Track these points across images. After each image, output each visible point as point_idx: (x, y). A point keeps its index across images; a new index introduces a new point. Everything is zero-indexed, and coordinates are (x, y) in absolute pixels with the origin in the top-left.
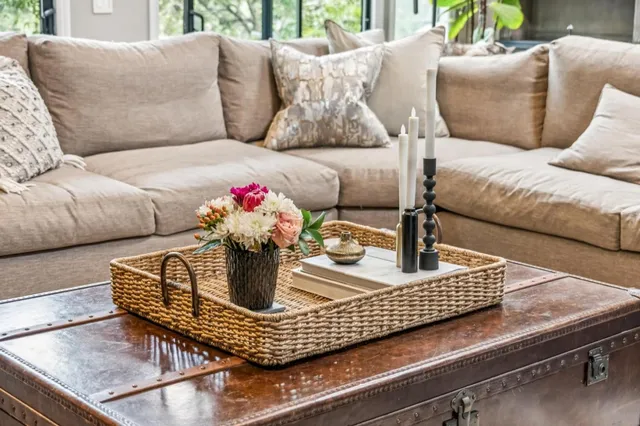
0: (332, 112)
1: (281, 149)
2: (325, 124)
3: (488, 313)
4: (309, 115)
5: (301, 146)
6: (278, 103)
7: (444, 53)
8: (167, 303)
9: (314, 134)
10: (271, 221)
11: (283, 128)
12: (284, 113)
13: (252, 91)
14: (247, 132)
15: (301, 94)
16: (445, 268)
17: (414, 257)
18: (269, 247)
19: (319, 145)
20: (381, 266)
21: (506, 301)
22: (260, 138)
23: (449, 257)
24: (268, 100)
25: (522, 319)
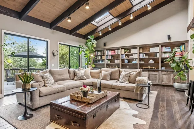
0: (81, 76)
1: (76, 80)
2: (80, 77)
3: (106, 97)
4: (79, 77)
5: (78, 80)
6: (75, 76)
7: (91, 70)
8: (77, 98)
9: (79, 79)
10: (88, 89)
11: (76, 78)
12: (76, 77)
13: (72, 74)
14: (72, 79)
15: (78, 75)
16: (102, 92)
17: (100, 91)
18: (87, 91)
19: (80, 80)
20: (96, 92)
21: (108, 95)
22: (73, 79)
23: (103, 91)
24: (74, 75)
25: (110, 97)
